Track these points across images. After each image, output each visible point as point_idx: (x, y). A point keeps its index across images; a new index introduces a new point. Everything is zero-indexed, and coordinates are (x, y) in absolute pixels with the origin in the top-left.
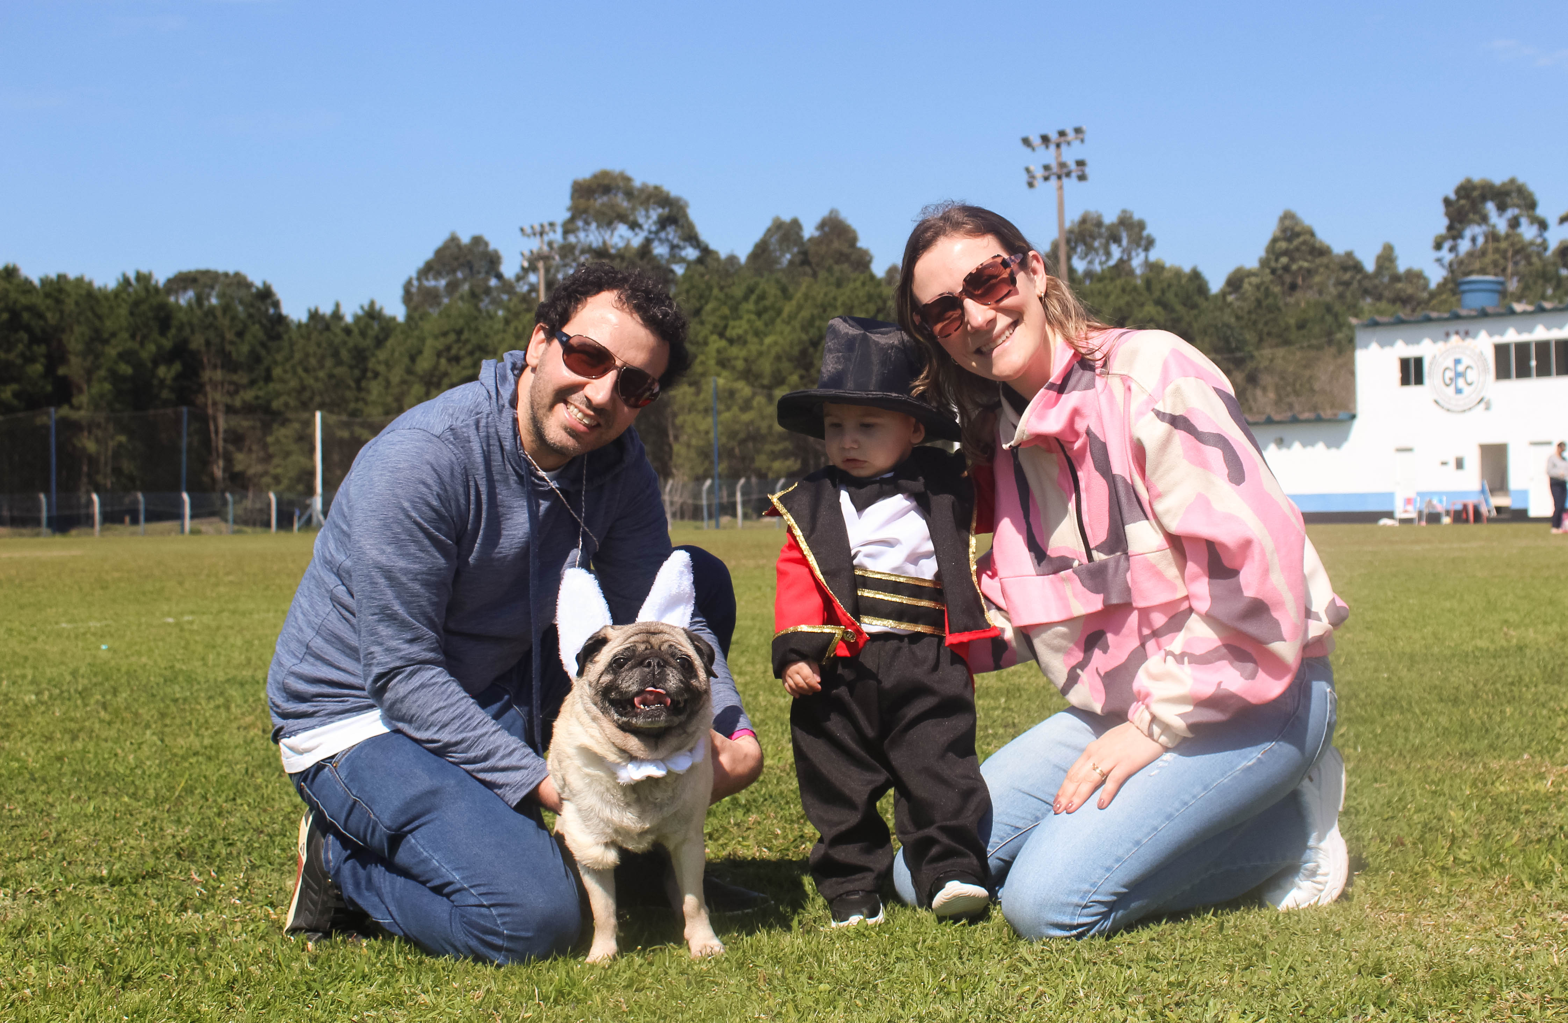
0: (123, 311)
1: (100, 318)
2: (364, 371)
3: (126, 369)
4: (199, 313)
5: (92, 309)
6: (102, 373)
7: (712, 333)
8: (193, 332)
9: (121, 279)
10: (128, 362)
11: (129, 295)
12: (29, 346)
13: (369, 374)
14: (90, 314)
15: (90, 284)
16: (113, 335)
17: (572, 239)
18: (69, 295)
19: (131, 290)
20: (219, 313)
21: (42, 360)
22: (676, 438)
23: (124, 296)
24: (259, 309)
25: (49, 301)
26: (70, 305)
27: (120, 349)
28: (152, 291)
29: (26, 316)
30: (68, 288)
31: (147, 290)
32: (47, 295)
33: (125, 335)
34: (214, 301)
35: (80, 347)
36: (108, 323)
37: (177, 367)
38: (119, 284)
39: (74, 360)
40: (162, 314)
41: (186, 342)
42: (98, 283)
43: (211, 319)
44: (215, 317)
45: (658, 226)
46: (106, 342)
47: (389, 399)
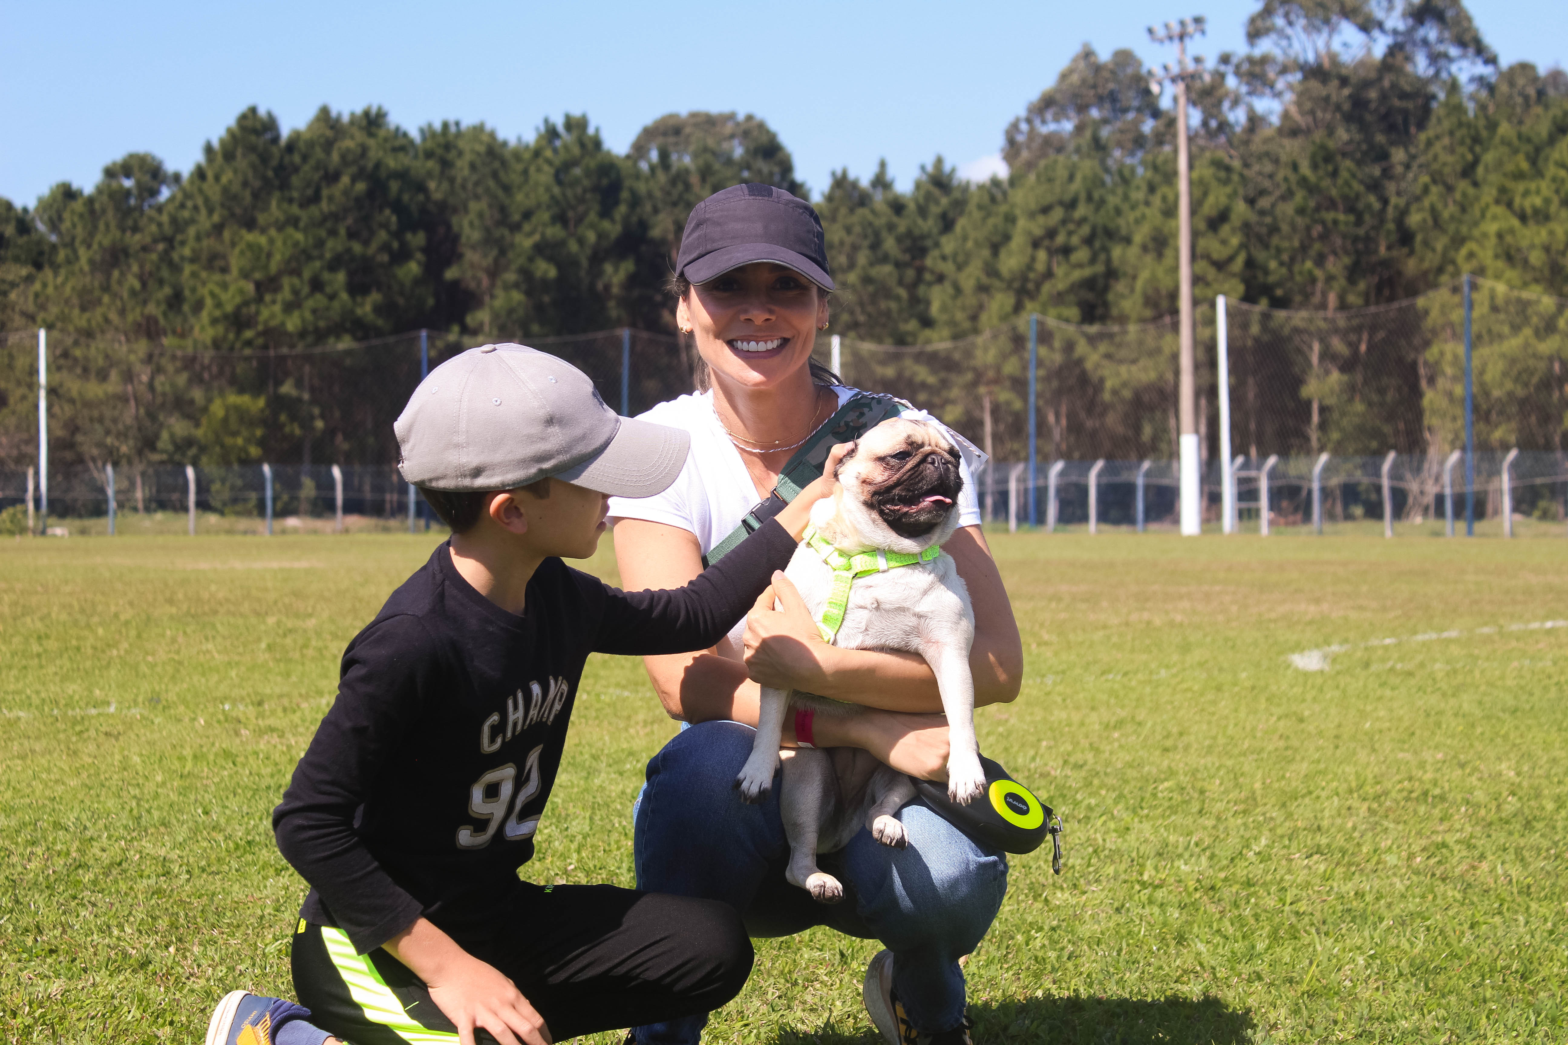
0: (544, 176)
1: (507, 189)
2: (920, 270)
3: (546, 270)
4: (662, 178)
5: (495, 175)
6: (511, 276)
7: (1497, 202)
8: (656, 211)
9: (542, 129)
10: (550, 259)
11: (555, 151)
12: (398, 235)
13: (928, 277)
14: (491, 183)
15: (492, 135)
16: (527, 215)
17: (1266, 46)
18: (460, 154)
19: (558, 143)
20: (694, 179)
21: (419, 256)
22: (1432, 381)
23: (548, 153)
24: (760, 172)
25: (430, 164)
26: (462, 168)
27: (537, 237)
28: (590, 146)
29: (394, 186)
30: (461, 144)
31: (582, 145)
32: (429, 155)
33: (545, 216)
34: (687, 160)
35: (476, 235)
36: (519, 197)
37: (628, 267)
38: (540, 137)
39: (471, 256)
40: (605, 182)
41: (644, 226)
42: (501, 135)
43: (680, 187)
44: (688, 187)
45: (1410, 22)
46: (516, 228)
47: (960, 316)
